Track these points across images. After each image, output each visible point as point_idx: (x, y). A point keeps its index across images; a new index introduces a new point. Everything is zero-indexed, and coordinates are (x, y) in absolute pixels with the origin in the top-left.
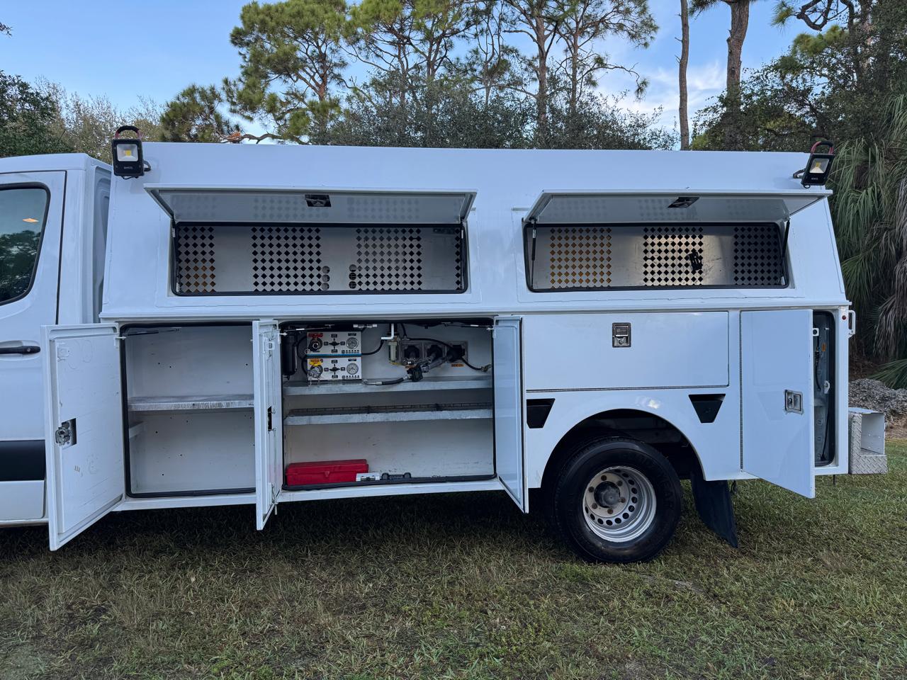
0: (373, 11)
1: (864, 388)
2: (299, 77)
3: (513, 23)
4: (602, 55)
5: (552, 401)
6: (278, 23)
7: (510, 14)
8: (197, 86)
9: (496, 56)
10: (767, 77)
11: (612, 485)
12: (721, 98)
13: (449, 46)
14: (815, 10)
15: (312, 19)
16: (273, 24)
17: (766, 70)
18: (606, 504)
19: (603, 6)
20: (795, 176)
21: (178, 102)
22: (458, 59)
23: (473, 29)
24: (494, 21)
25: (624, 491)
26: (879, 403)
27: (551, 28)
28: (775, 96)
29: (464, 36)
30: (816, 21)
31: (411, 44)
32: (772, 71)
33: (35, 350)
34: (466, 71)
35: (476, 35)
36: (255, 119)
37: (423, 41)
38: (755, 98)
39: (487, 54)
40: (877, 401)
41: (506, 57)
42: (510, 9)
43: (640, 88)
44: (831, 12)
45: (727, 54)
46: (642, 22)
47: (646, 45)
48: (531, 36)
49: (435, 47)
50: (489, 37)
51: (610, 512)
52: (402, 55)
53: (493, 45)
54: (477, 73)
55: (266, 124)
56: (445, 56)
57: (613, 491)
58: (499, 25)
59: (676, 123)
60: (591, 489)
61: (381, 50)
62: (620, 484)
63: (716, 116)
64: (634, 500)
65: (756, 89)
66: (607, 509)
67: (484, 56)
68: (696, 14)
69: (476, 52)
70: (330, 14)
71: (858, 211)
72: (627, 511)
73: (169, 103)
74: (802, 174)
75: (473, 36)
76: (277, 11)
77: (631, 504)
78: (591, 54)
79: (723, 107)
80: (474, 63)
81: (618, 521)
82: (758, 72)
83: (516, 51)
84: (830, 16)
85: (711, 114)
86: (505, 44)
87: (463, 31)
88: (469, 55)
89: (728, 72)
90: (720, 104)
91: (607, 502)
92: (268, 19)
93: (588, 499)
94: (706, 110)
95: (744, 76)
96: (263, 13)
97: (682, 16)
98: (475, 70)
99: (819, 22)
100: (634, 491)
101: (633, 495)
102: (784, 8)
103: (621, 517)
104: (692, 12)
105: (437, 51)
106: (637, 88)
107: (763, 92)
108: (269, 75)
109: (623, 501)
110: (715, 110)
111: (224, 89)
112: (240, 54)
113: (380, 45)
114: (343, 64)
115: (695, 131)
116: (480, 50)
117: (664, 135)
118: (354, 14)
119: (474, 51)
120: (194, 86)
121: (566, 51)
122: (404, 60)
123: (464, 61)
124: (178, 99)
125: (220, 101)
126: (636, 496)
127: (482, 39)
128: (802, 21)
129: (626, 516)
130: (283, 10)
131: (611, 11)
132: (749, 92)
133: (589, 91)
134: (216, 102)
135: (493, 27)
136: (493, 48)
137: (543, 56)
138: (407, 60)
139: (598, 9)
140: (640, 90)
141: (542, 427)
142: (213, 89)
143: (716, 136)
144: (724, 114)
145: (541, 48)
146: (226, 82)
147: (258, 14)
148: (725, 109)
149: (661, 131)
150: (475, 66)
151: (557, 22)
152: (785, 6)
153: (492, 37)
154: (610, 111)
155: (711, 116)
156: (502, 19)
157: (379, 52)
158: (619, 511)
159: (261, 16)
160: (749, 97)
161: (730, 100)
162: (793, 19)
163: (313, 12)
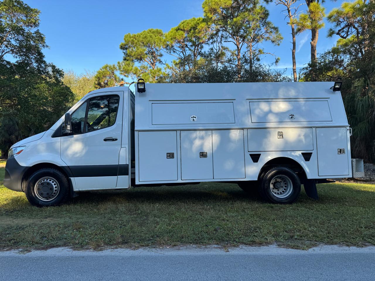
0: (173, 35)
1: (367, 167)
2: (145, 61)
3: (226, 38)
4: (261, 49)
5: (260, 154)
6: (138, 41)
7: (225, 34)
8: (108, 65)
9: (220, 50)
10: (326, 56)
11: (279, 182)
12: (309, 64)
13: (202, 47)
14: (343, 32)
15: (151, 39)
16: (136, 41)
17: (326, 53)
18: (277, 188)
19: (261, 31)
20: (331, 89)
21: (101, 71)
22: (205, 52)
23: (211, 41)
24: (219, 37)
25: (282, 184)
26: (372, 172)
27: (242, 39)
28: (330, 63)
29: (207, 44)
30: (344, 35)
31: (187, 47)
32: (328, 54)
33: (116, 140)
34: (208, 57)
35: (212, 43)
36: (129, 76)
37: (191, 46)
38: (322, 64)
39: (217, 50)
40: (371, 171)
41: (224, 51)
42: (225, 33)
43: (277, 61)
44: (349, 32)
45: (311, 48)
46: (277, 36)
47: (279, 44)
48: (234, 43)
49: (196, 48)
50: (218, 44)
51: (278, 190)
52: (184, 52)
53: (219, 47)
54: (212, 57)
55: (133, 78)
56: (201, 51)
57: (279, 183)
58: (221, 39)
59: (292, 74)
60: (272, 184)
61: (176, 50)
62: (281, 182)
63: (307, 71)
64: (286, 187)
65: (322, 60)
66: (277, 190)
67: (215, 51)
68: (298, 34)
69: (212, 49)
70: (157, 37)
71: (363, 104)
72: (284, 190)
73: (98, 71)
74: (333, 88)
75: (211, 44)
76: (138, 37)
77: (285, 188)
78: (257, 48)
79: (310, 67)
80: (211, 53)
81: (281, 193)
82: (323, 54)
83: (228, 48)
84: (349, 33)
85: (305, 70)
86: (223, 46)
87: (207, 41)
88: (209, 51)
89: (311, 55)
90: (308, 66)
91: (277, 187)
92: (134, 39)
93: (271, 186)
94: (303, 69)
95: (317, 56)
96: (133, 37)
97: (292, 34)
98: (212, 56)
99: (345, 36)
100: (286, 184)
101: (285, 185)
102: (331, 31)
103: (282, 192)
104: (297, 33)
105: (198, 50)
106: (276, 61)
107: (325, 61)
108: (134, 60)
109: (282, 187)
110: (307, 68)
111: (118, 65)
112: (123, 52)
113: (175, 48)
114: (161, 55)
115: (299, 77)
116: (214, 48)
117: (288, 78)
118: (166, 37)
119: (211, 49)
120: (107, 65)
121: (247, 48)
122: (184, 53)
123: (207, 53)
124: (101, 70)
125: (117, 70)
126: (286, 185)
127: (215, 44)
128: (338, 35)
129: (283, 191)
130: (140, 36)
131: (264, 32)
132: (320, 62)
133: (259, 63)
134: (115, 70)
135: (219, 40)
136: (219, 48)
137: (239, 50)
138: (185, 53)
139: (259, 32)
140: (277, 62)
141: (257, 162)
142: (114, 65)
143: (307, 78)
144: (310, 70)
145: (238, 47)
146: (119, 63)
147: (131, 38)
148: (311, 68)
149: (287, 77)
150: (212, 55)
151: (244, 38)
152: (332, 30)
153: (219, 44)
154: (267, 70)
155: (305, 71)
156: (222, 37)
157: (174, 50)
158: (281, 190)
159: (132, 39)
160: (320, 64)
161: (313, 65)
162: (335, 35)
163: (151, 37)
